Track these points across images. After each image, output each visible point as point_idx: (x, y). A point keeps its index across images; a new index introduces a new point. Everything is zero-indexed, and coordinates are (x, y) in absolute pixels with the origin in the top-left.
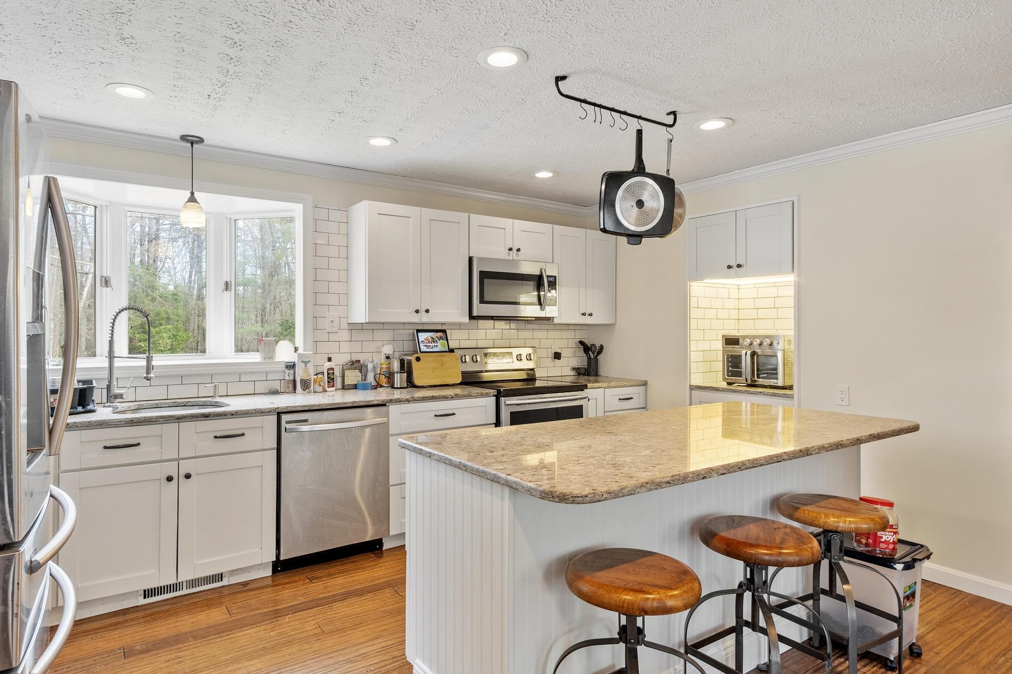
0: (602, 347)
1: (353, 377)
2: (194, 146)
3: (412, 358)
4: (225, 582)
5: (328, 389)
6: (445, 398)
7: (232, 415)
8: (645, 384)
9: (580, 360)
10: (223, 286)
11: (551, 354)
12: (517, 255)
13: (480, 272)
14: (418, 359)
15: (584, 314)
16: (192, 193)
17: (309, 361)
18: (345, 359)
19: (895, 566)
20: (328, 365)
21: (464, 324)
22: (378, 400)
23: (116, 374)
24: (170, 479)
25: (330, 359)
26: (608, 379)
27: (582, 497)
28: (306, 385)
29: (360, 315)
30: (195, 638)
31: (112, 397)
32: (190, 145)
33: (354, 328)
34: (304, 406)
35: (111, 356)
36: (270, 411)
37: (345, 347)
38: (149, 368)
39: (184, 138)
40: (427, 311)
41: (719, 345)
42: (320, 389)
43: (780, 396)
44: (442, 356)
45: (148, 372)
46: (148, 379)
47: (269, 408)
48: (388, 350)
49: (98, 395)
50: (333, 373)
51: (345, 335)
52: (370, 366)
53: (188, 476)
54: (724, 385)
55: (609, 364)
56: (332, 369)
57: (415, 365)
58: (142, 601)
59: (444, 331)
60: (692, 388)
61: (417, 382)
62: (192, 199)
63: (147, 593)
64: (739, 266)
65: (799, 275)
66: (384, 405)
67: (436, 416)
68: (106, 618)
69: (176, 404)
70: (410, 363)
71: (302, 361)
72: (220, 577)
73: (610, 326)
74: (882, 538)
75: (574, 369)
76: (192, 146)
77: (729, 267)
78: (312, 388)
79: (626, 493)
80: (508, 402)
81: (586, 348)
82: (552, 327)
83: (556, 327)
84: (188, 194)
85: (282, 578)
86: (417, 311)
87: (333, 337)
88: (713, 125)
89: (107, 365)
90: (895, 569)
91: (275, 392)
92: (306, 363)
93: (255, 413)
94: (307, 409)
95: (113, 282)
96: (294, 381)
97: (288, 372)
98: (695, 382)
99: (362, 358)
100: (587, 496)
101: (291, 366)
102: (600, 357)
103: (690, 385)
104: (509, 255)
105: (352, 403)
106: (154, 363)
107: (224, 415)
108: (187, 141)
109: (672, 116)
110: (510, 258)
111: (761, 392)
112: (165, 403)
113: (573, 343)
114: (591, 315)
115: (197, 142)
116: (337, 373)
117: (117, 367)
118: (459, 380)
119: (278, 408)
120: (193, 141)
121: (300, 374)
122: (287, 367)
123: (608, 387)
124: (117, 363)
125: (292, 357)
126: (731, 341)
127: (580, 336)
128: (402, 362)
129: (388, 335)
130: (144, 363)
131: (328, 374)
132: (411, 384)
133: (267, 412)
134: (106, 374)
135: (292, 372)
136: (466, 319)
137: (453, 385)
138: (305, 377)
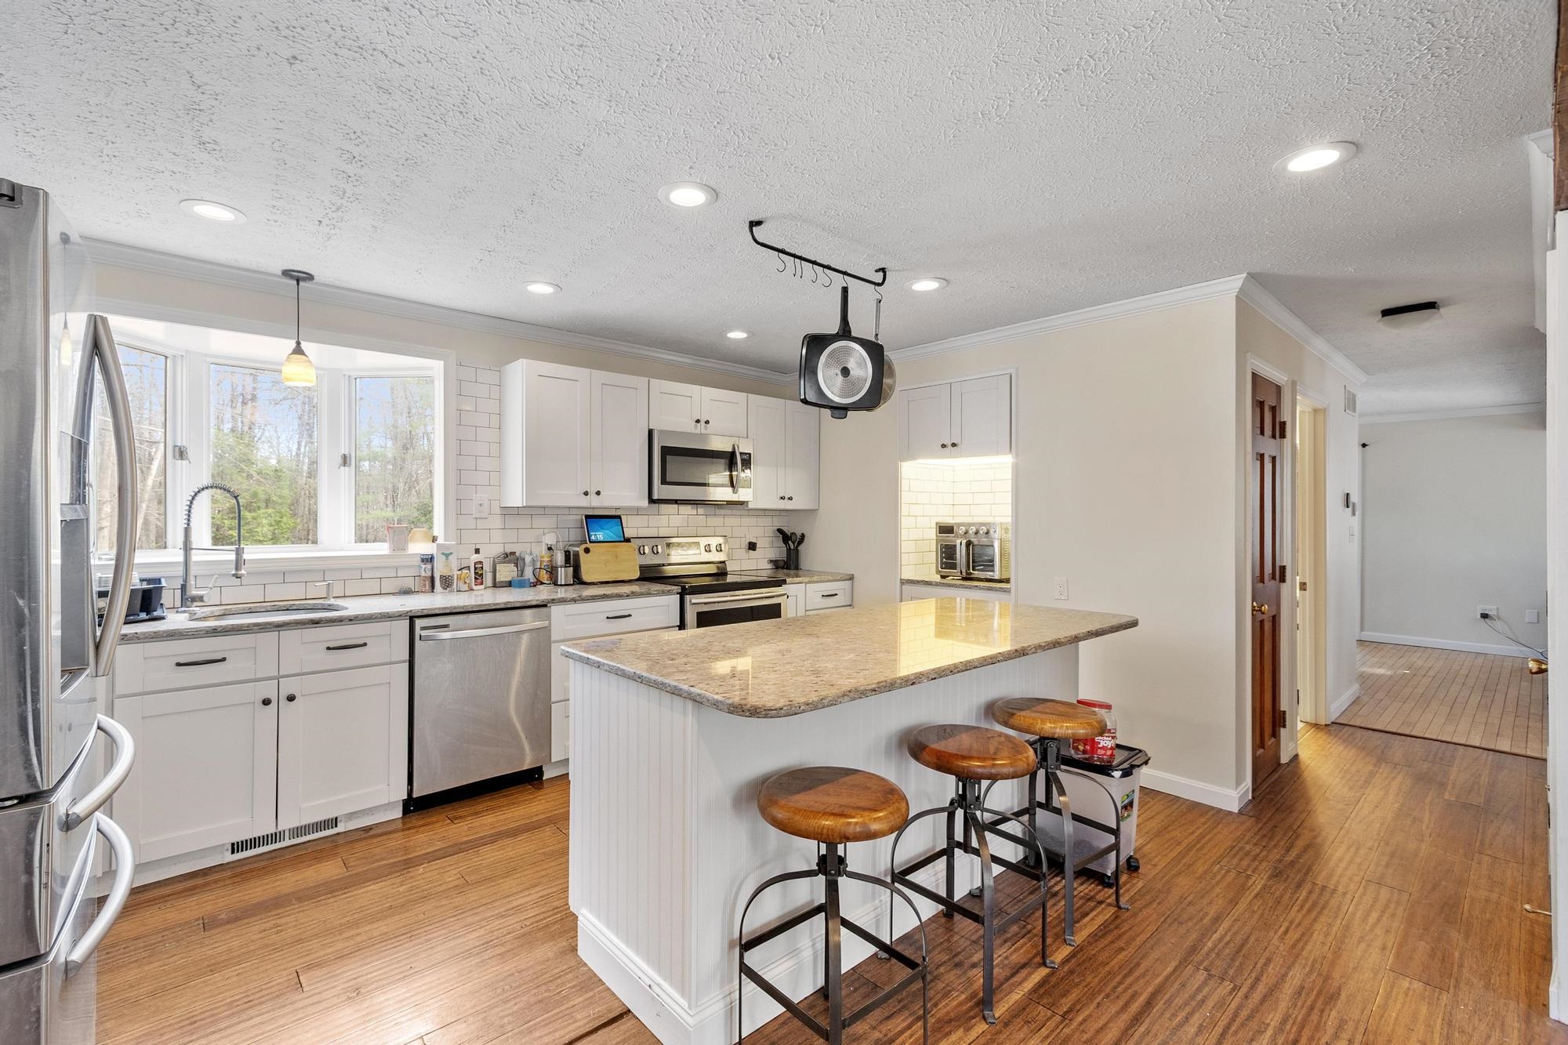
0: (803, 536)
1: (506, 572)
2: (301, 283)
3: (580, 550)
4: (341, 828)
5: (475, 588)
6: (619, 596)
7: (351, 620)
8: (851, 578)
9: (777, 551)
10: (340, 460)
11: (745, 544)
12: (706, 428)
13: (662, 447)
14: (587, 551)
15: (783, 498)
16: (298, 343)
17: (451, 553)
18: (497, 550)
19: (1113, 774)
20: (475, 557)
21: (643, 509)
22: (537, 600)
24: (266, 702)
25: (477, 551)
26: (810, 573)
27: (776, 710)
28: (447, 582)
29: (516, 497)
30: (300, 900)
31: (187, 599)
32: (295, 282)
33: (508, 512)
34: (445, 608)
35: (187, 548)
36: (401, 615)
37: (497, 536)
38: (239, 563)
39: (286, 273)
40: (598, 493)
41: (932, 534)
42: (466, 587)
43: (996, 590)
44: (616, 547)
45: (237, 568)
46: (237, 577)
47: (398, 612)
48: (550, 539)
49: (168, 597)
50: (482, 568)
51: (497, 522)
52: (528, 559)
53: (291, 698)
54: (937, 578)
55: (810, 555)
56: (481, 562)
57: (583, 557)
58: (229, 858)
59: (619, 517)
60: (904, 582)
61: (586, 577)
62: (298, 350)
63: (235, 848)
64: (954, 445)
65: (1017, 456)
66: (545, 606)
67: (608, 618)
68: (180, 882)
69: (275, 608)
70: (577, 555)
71: (443, 554)
72: (334, 822)
73: (811, 513)
74: (1099, 743)
75: (771, 561)
76: (298, 284)
77: (944, 446)
78: (455, 586)
79: (826, 704)
80: (694, 601)
81: (785, 537)
82: (746, 513)
83: (751, 513)
84: (292, 344)
85: (415, 820)
86: (586, 494)
87: (481, 524)
88: (926, 285)
89: (181, 559)
90: (1113, 777)
91: (407, 592)
92: (447, 556)
93: (381, 618)
94: (448, 611)
95: (191, 453)
96: (432, 579)
97: (424, 566)
98: (905, 576)
99: (518, 549)
100: (782, 709)
101: (429, 560)
102: (801, 548)
103: (901, 579)
104: (696, 428)
105: (505, 603)
106: (246, 556)
107: (339, 621)
108: (292, 277)
109: (881, 274)
110: (698, 431)
111: (976, 586)
112: (261, 607)
113: (770, 531)
114: (790, 499)
115: (304, 279)
116: (487, 567)
117: (195, 562)
118: (637, 575)
119: (411, 611)
120: (299, 277)
121: (440, 570)
122: (423, 560)
123: (810, 582)
124: (196, 557)
125: (428, 548)
126: (945, 530)
127: (778, 523)
128: (567, 554)
129: (549, 522)
130: (232, 557)
131: (476, 569)
132: (578, 580)
133: (398, 616)
134: (180, 571)
135: (429, 566)
136: (645, 503)
137: (630, 581)
138: (446, 573)
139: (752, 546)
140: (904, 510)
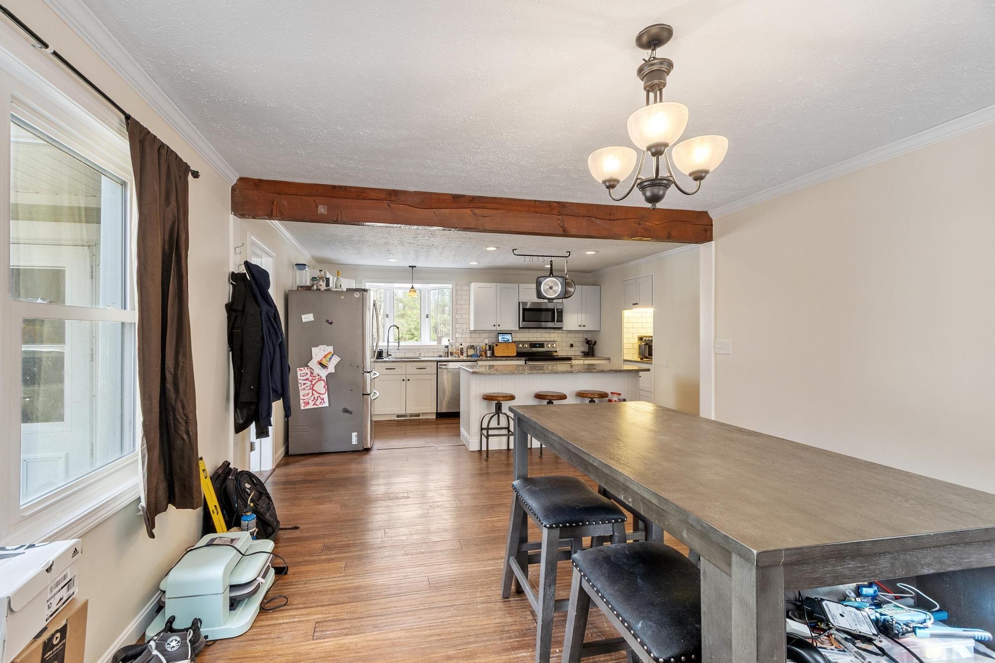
0: (595, 342)
1: (471, 352)
3: (494, 345)
4: (420, 417)
5: (461, 356)
7: (422, 361)
8: (608, 359)
9: (585, 348)
10: (426, 316)
11: (569, 344)
13: (524, 308)
14: (497, 345)
15: (580, 326)
16: (413, 285)
17: (454, 345)
18: (468, 345)
20: (461, 347)
21: (516, 331)
22: (474, 360)
23: (389, 348)
24: (403, 380)
25: (461, 345)
26: (598, 357)
28: (452, 354)
29: (472, 329)
31: (389, 355)
32: (412, 269)
33: (471, 332)
35: (388, 342)
37: (468, 340)
38: (399, 346)
40: (499, 325)
41: (636, 341)
42: (457, 356)
44: (508, 344)
46: (398, 349)
48: (487, 341)
49: (384, 355)
51: (468, 335)
52: (478, 348)
53: (409, 380)
54: (639, 360)
55: (599, 349)
56: (463, 349)
57: (495, 347)
58: (395, 418)
59: (510, 334)
60: (624, 361)
61: (496, 355)
62: (413, 288)
63: (398, 416)
64: (636, 304)
65: (654, 308)
66: (476, 361)
70: (493, 347)
72: (418, 415)
73: (599, 331)
75: (582, 352)
77: (633, 304)
78: (454, 355)
80: (529, 363)
81: (588, 342)
82: (562, 332)
83: (564, 332)
85: (441, 421)
86: (494, 326)
87: (463, 336)
88: (591, 253)
89: (387, 345)
91: (441, 356)
92: (452, 346)
93: (429, 361)
94: (446, 361)
95: (389, 316)
96: (447, 352)
97: (445, 349)
98: (625, 358)
99: (475, 344)
101: (447, 347)
102: (595, 347)
104: (538, 300)
106: (400, 344)
107: (420, 361)
108: (411, 267)
109: (569, 253)
110: (540, 302)
112: (403, 357)
113: (581, 339)
114: (584, 326)
116: (465, 350)
118: (515, 354)
119: (439, 360)
120: (413, 267)
121: (450, 350)
122: (446, 347)
123: (586, 360)
124: (390, 344)
125: (447, 343)
126: (640, 338)
127: (586, 336)
128: (490, 346)
129: (486, 335)
131: (461, 350)
132: (493, 353)
133: (434, 361)
134: (387, 348)
135: (447, 349)
136: (518, 329)
137: (513, 357)
138: (452, 351)
139: (572, 346)
140: (625, 330)
